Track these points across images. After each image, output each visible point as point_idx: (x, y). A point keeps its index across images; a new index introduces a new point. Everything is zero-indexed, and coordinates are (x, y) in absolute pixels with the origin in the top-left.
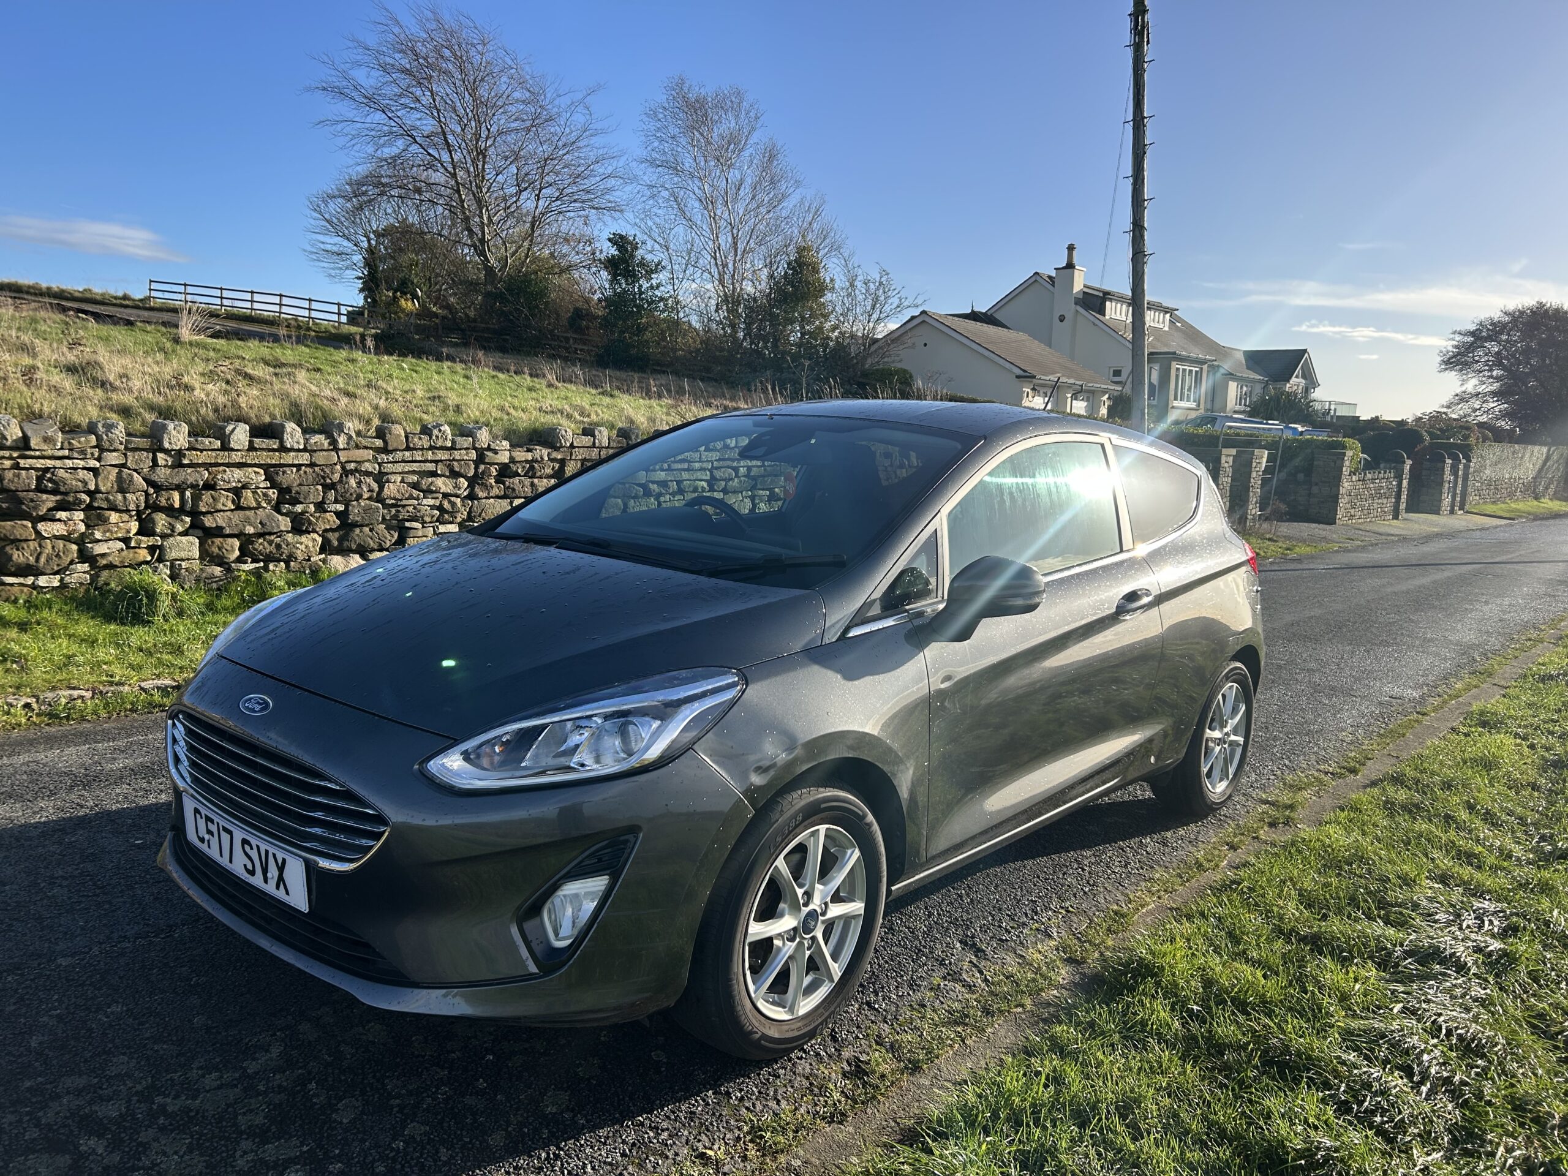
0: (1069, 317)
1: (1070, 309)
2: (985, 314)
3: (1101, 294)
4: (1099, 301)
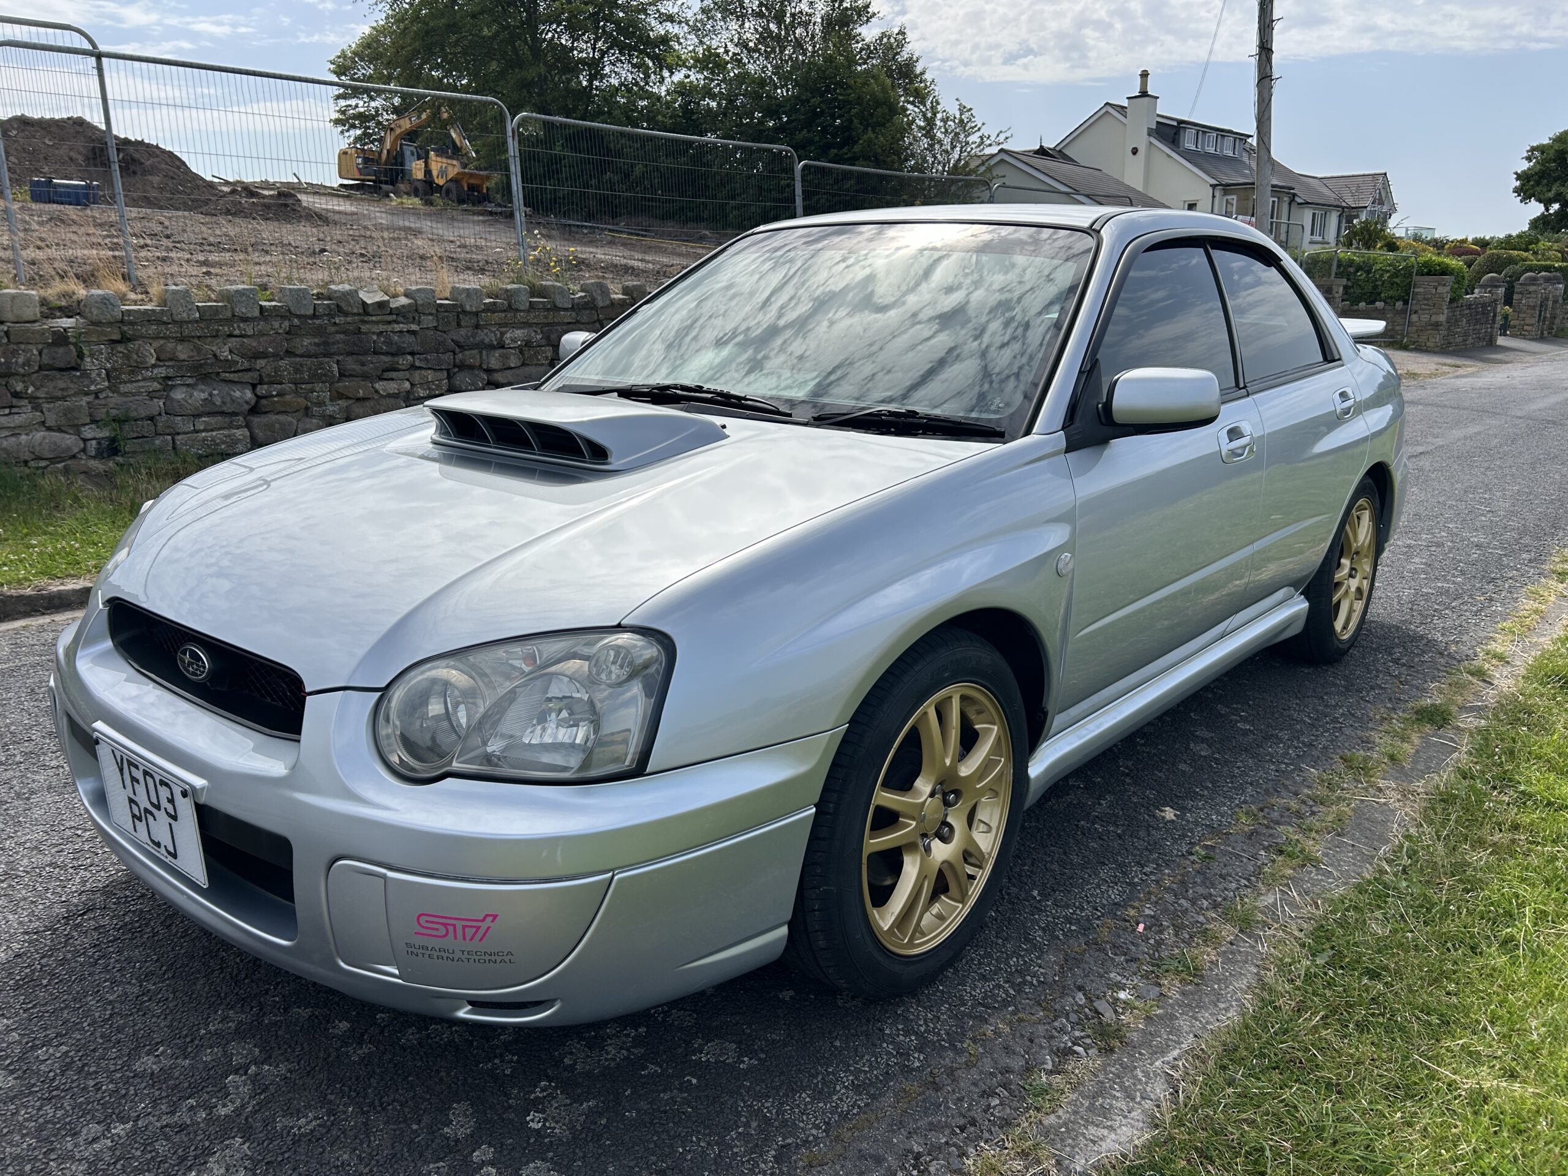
0: (1142, 148)
1: (1142, 140)
2: (1054, 149)
3: (1175, 124)
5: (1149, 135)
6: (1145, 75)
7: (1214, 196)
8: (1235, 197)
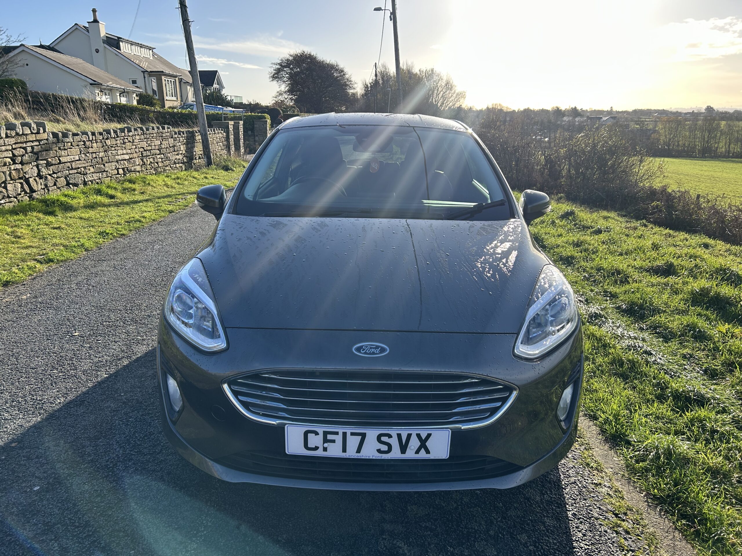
0: (101, 49)
1: (101, 46)
2: (49, 46)
3: (116, 38)
4: (116, 42)
5: (104, 43)
6: (94, 11)
7: (144, 77)
8: (155, 78)
